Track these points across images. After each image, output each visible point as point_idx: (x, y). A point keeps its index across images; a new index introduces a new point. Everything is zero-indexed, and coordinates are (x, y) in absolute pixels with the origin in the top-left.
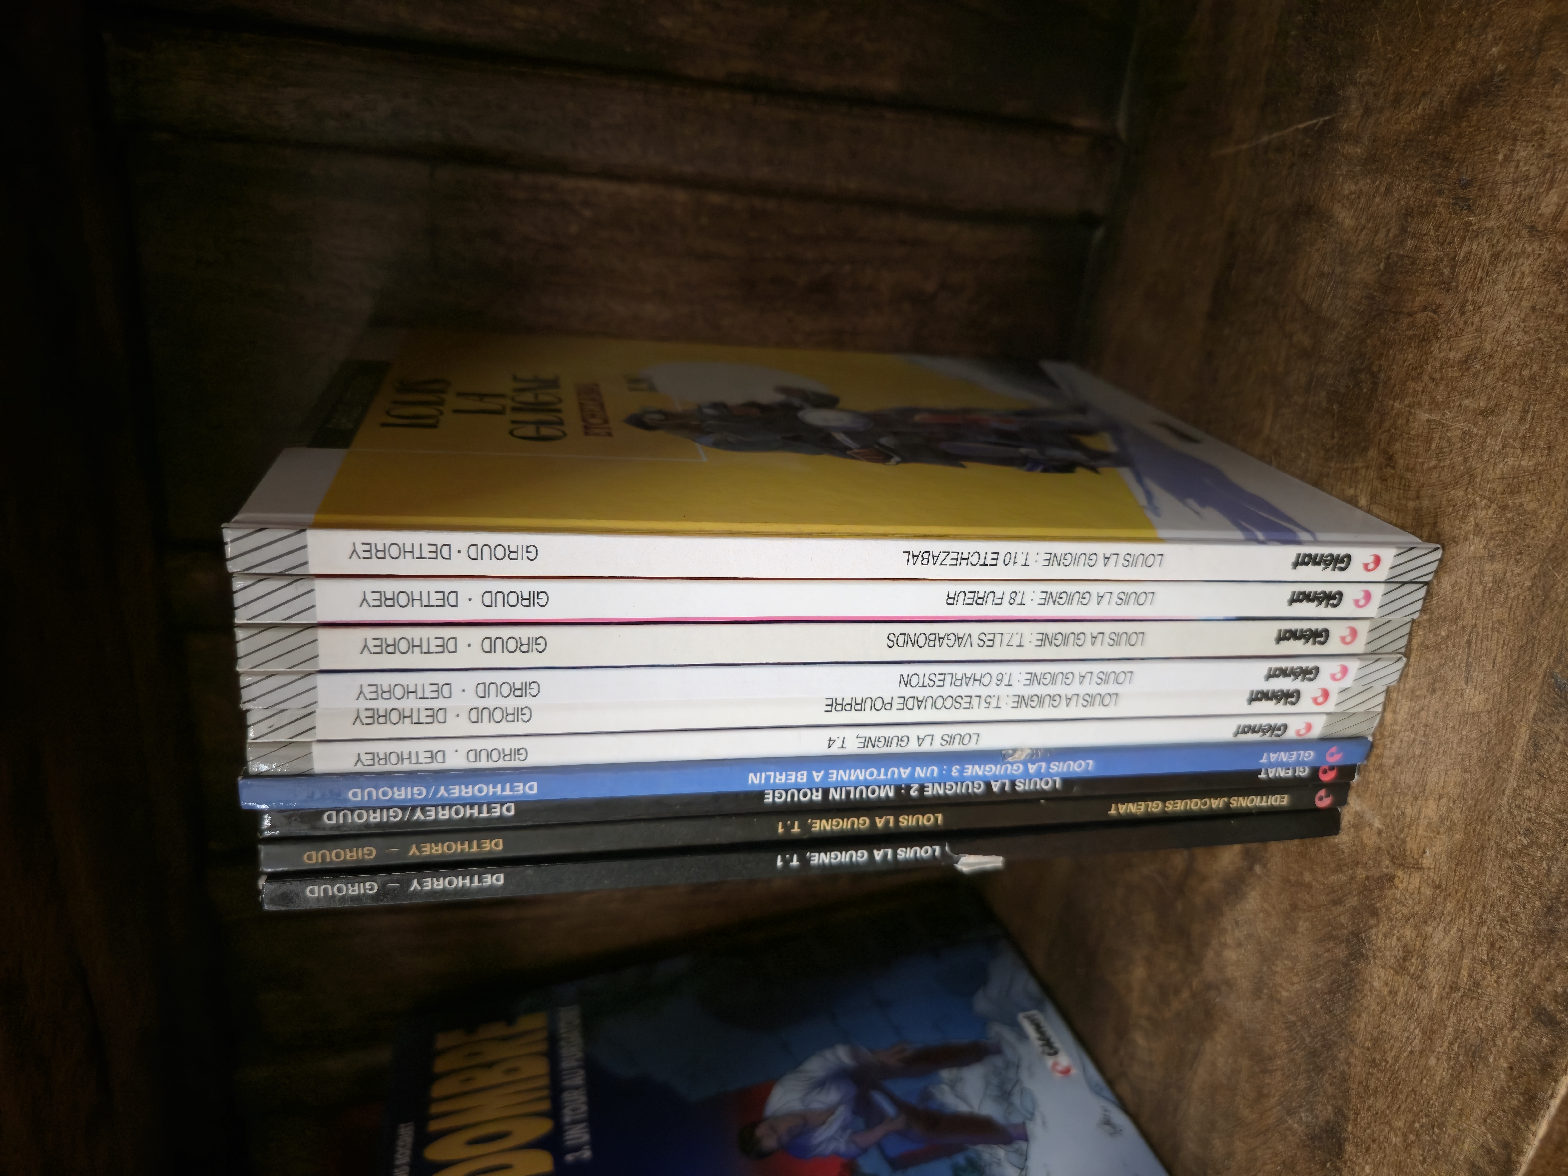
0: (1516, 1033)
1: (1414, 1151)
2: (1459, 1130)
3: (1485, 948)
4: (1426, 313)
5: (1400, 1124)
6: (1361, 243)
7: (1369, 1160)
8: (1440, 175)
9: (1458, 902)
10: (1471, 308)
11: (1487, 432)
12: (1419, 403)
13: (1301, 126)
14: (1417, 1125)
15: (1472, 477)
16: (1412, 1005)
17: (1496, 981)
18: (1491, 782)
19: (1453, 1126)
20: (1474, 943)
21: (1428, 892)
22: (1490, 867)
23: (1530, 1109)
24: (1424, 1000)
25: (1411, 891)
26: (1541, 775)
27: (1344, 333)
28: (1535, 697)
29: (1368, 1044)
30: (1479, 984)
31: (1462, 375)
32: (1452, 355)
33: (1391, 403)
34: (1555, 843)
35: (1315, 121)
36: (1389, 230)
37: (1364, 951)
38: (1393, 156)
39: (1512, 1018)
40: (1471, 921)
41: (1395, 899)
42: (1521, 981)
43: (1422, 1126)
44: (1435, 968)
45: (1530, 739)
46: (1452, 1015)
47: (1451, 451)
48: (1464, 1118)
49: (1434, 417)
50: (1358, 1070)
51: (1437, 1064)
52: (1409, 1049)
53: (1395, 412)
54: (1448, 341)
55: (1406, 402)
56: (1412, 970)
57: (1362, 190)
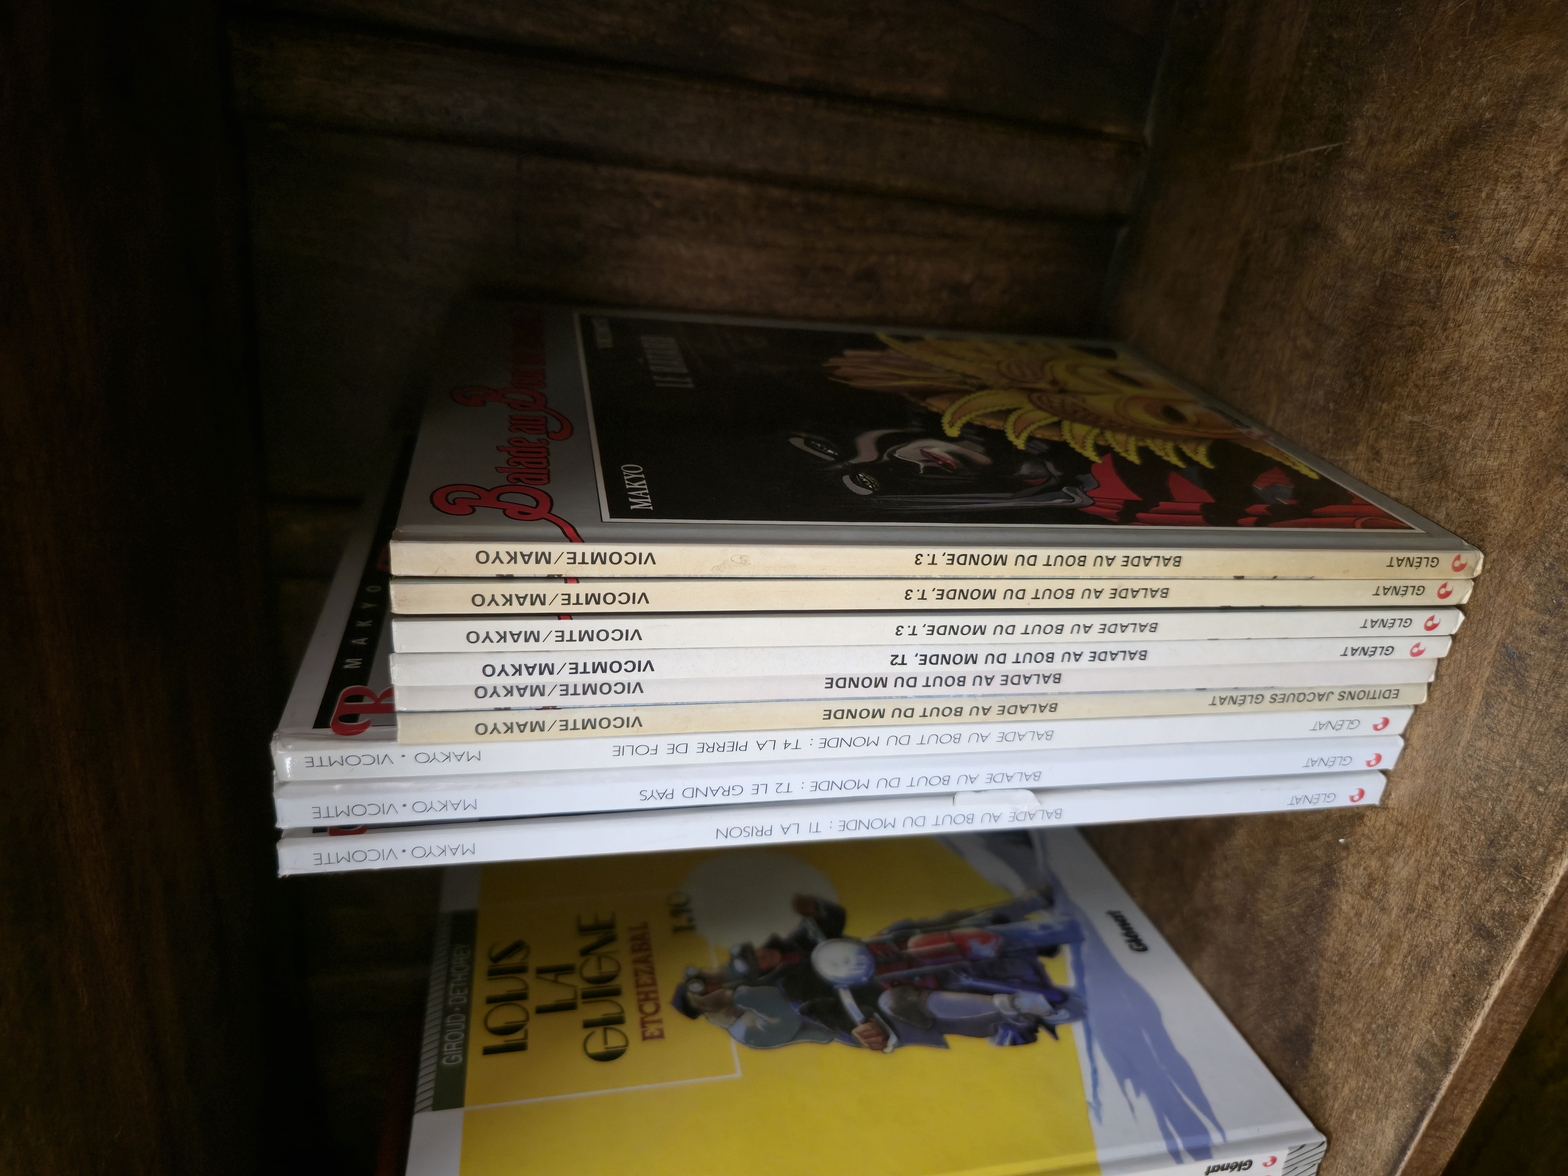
0: (1459, 946)
1: (1371, 1048)
2: (1409, 1029)
3: (1437, 875)
4: (1413, 327)
5: (1359, 1026)
6: (1360, 262)
7: (1332, 1057)
8: (1431, 206)
9: (1417, 837)
10: (1452, 325)
11: (1460, 435)
12: (1404, 406)
13: (1313, 150)
14: (1374, 1026)
15: (1446, 474)
16: (1375, 925)
17: (1445, 903)
18: (1449, 735)
19: (1404, 1025)
20: (1428, 872)
21: (1391, 828)
22: (1445, 807)
23: (1468, 1009)
24: (1385, 921)
25: (1377, 828)
26: (1490, 729)
27: (1342, 340)
28: (1489, 663)
29: (1336, 959)
30: (1431, 906)
31: (1441, 384)
32: (1434, 366)
33: (1380, 404)
34: (1499, 787)
35: (1325, 147)
36: (1385, 251)
37: (1335, 879)
38: (1392, 185)
39: (1456, 933)
40: (1427, 852)
41: (1363, 835)
42: (1466, 903)
43: (1378, 1027)
44: (1395, 892)
45: (1483, 699)
46: (1407, 932)
47: (1429, 449)
48: (1413, 1019)
49: (1415, 419)
50: (1326, 981)
51: (1393, 975)
52: (1370, 962)
53: (1383, 412)
54: (1431, 352)
55: (1393, 405)
56: (1376, 895)
57: (1363, 213)
